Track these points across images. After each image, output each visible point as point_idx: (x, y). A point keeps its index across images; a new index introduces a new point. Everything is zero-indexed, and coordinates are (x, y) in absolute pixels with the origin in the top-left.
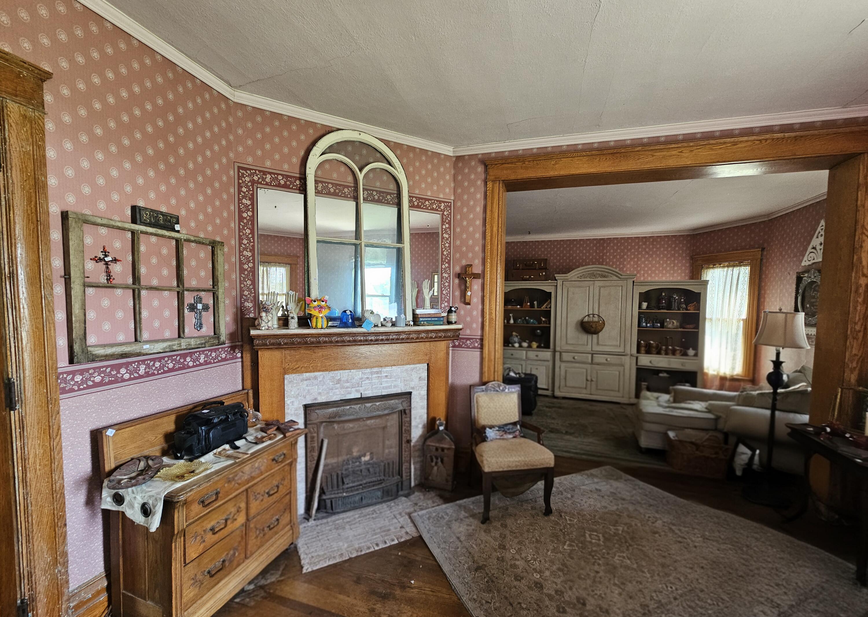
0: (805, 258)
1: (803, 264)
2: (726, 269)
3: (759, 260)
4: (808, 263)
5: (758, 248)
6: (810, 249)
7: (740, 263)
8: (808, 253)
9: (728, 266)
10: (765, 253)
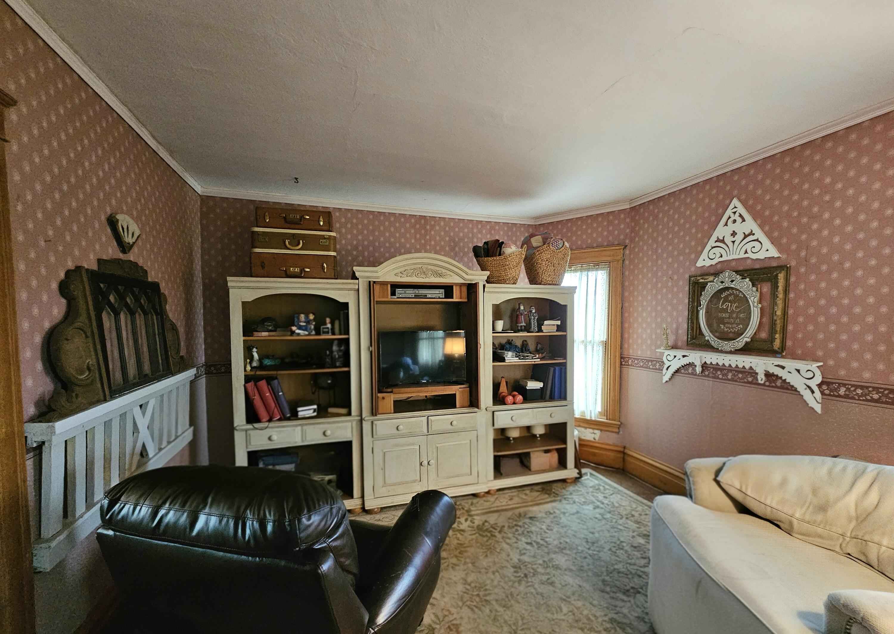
0: (704, 255)
1: (700, 264)
2: (578, 274)
3: (621, 262)
4: (708, 263)
5: (619, 245)
6: (712, 242)
7: (596, 266)
8: (708, 247)
9: (581, 270)
10: (627, 252)
